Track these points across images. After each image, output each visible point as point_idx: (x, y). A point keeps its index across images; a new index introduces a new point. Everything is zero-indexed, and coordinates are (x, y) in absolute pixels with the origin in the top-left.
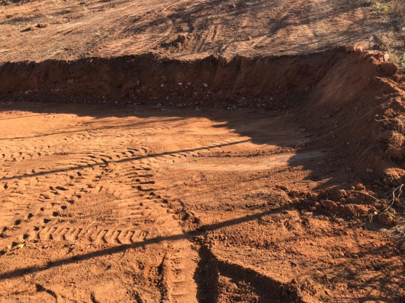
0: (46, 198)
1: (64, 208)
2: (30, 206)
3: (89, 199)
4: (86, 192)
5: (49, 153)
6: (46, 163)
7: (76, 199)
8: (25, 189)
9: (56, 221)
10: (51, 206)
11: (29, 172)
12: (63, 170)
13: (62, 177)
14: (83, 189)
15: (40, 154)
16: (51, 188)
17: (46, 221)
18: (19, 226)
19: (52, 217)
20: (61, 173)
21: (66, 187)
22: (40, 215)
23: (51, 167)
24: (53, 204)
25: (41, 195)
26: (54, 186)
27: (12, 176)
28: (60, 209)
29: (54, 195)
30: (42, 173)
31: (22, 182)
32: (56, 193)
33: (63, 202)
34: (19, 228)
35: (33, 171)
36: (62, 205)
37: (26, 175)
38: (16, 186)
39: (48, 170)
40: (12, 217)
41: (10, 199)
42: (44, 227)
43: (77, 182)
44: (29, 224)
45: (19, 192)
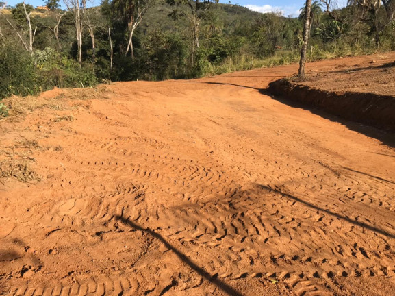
0: (340, 252)
1: (345, 274)
2: (319, 251)
3: (379, 284)
4: (386, 274)
5: (391, 209)
6: (377, 217)
7: (366, 275)
8: (332, 231)
9: (323, 282)
10: (335, 263)
11: (352, 217)
12: (386, 234)
13: (378, 241)
14: (386, 268)
15: (381, 204)
16: (355, 245)
17: (316, 275)
18: (293, 262)
19: (324, 275)
20: (381, 235)
21: (369, 254)
22: (316, 265)
23: (378, 223)
24: (339, 263)
25: (339, 246)
26: (359, 245)
27: (335, 212)
28: (339, 273)
29: (350, 254)
30: (362, 225)
31: (337, 223)
32: (354, 254)
33: (350, 268)
34: (291, 264)
35: (356, 218)
36: (346, 270)
37: (347, 219)
38: (328, 224)
39: (372, 225)
40: (297, 249)
41: (312, 232)
42: (308, 279)
43: (387, 256)
44: (301, 266)
45: (324, 231)
